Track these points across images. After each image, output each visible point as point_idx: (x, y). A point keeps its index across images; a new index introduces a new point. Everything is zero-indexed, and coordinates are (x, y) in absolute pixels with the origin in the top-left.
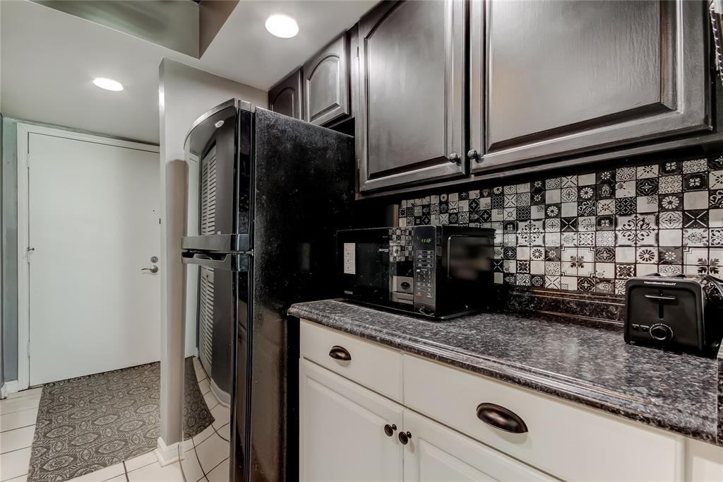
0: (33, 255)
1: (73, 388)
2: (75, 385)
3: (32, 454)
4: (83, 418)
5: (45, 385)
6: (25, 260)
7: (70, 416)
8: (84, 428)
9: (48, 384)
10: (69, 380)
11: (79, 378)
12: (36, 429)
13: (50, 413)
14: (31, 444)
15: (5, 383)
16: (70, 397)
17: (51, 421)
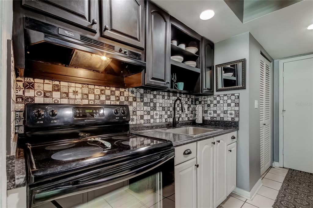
0: (285, 113)
1: (302, 176)
2: (303, 175)
3: (278, 194)
4: (303, 191)
5: (290, 169)
6: (282, 115)
7: (297, 187)
8: (302, 197)
9: (291, 169)
10: (301, 171)
11: (306, 173)
12: (282, 185)
13: (289, 181)
14: (279, 190)
15: (274, 162)
16: (299, 179)
17: (289, 185)
